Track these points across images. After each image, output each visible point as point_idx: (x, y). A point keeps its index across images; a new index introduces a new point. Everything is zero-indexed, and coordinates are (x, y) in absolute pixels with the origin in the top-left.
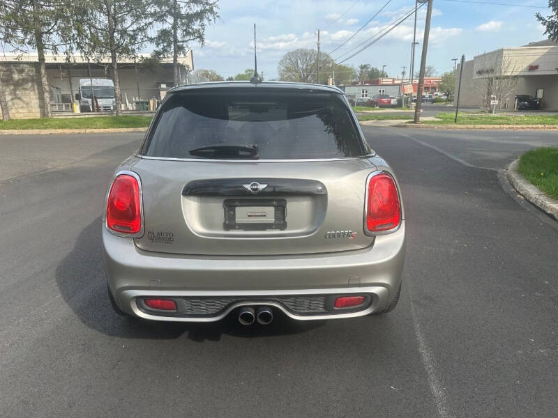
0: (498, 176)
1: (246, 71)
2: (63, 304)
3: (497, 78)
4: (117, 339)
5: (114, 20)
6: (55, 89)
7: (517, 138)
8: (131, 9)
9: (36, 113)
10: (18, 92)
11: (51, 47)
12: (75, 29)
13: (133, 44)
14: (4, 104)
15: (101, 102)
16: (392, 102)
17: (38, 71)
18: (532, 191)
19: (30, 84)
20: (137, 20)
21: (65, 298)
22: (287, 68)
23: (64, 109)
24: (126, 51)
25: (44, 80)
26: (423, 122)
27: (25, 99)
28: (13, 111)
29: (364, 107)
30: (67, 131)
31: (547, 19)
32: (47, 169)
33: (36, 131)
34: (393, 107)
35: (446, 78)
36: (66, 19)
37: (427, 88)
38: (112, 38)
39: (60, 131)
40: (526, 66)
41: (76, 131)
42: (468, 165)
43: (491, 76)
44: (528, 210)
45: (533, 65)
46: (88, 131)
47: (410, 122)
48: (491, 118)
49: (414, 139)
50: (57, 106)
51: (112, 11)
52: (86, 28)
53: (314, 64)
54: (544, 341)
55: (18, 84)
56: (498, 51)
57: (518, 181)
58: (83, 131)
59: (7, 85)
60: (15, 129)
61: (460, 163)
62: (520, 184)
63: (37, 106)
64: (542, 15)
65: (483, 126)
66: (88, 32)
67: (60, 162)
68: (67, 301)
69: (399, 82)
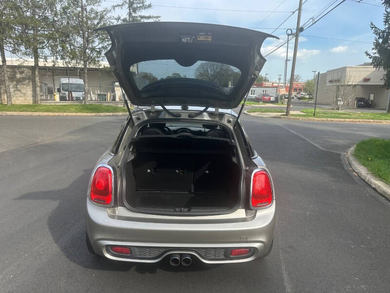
0: (341, 158)
1: (173, 75)
2: (53, 244)
3: (342, 86)
4: (89, 270)
5: (87, 41)
6: (43, 85)
7: (355, 129)
8: (99, 35)
9: (30, 101)
10: (18, 86)
11: (43, 57)
12: (61, 46)
13: (98, 57)
14: (8, 94)
15: (75, 94)
16: (271, 99)
17: (34, 73)
18: (363, 171)
19: (27, 81)
20: (102, 42)
21: (55, 240)
22: (200, 73)
23: (49, 99)
24: (94, 61)
25: (37, 79)
26: (292, 115)
27: (23, 91)
28: (14, 98)
29: (252, 102)
30: (51, 114)
31: (372, 55)
32: (37, 143)
33: (29, 113)
34: (272, 102)
35: (308, 84)
36: (55, 40)
37: (296, 90)
38: (85, 52)
39: (46, 114)
40: (361, 78)
41: (57, 114)
42: (322, 148)
43: (338, 84)
44: (360, 184)
45: (367, 78)
46: (65, 114)
47: (282, 115)
48: (338, 113)
49: (286, 128)
50: (44, 96)
51: (86, 36)
52: (68, 46)
53: (219, 71)
54: (364, 279)
55: (19, 81)
56: (343, 68)
57: (354, 163)
58: (61, 114)
59: (12, 81)
60: (15, 111)
61: (316, 147)
62: (355, 165)
63: (31, 96)
64: (369, 53)
65: (333, 119)
66: (69, 49)
67: (46, 137)
68: (56, 242)
69: (277, 85)
